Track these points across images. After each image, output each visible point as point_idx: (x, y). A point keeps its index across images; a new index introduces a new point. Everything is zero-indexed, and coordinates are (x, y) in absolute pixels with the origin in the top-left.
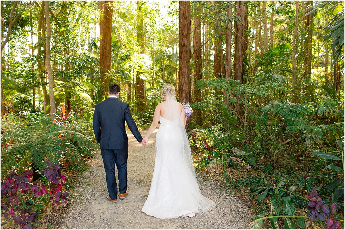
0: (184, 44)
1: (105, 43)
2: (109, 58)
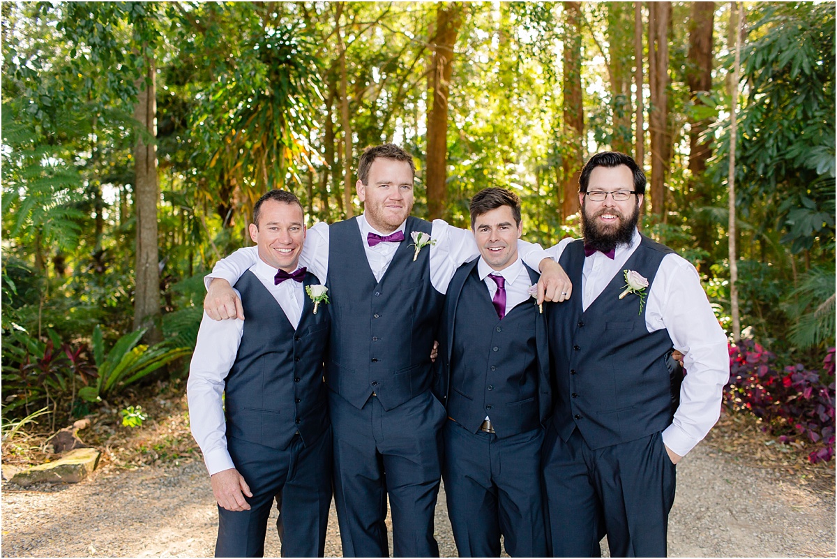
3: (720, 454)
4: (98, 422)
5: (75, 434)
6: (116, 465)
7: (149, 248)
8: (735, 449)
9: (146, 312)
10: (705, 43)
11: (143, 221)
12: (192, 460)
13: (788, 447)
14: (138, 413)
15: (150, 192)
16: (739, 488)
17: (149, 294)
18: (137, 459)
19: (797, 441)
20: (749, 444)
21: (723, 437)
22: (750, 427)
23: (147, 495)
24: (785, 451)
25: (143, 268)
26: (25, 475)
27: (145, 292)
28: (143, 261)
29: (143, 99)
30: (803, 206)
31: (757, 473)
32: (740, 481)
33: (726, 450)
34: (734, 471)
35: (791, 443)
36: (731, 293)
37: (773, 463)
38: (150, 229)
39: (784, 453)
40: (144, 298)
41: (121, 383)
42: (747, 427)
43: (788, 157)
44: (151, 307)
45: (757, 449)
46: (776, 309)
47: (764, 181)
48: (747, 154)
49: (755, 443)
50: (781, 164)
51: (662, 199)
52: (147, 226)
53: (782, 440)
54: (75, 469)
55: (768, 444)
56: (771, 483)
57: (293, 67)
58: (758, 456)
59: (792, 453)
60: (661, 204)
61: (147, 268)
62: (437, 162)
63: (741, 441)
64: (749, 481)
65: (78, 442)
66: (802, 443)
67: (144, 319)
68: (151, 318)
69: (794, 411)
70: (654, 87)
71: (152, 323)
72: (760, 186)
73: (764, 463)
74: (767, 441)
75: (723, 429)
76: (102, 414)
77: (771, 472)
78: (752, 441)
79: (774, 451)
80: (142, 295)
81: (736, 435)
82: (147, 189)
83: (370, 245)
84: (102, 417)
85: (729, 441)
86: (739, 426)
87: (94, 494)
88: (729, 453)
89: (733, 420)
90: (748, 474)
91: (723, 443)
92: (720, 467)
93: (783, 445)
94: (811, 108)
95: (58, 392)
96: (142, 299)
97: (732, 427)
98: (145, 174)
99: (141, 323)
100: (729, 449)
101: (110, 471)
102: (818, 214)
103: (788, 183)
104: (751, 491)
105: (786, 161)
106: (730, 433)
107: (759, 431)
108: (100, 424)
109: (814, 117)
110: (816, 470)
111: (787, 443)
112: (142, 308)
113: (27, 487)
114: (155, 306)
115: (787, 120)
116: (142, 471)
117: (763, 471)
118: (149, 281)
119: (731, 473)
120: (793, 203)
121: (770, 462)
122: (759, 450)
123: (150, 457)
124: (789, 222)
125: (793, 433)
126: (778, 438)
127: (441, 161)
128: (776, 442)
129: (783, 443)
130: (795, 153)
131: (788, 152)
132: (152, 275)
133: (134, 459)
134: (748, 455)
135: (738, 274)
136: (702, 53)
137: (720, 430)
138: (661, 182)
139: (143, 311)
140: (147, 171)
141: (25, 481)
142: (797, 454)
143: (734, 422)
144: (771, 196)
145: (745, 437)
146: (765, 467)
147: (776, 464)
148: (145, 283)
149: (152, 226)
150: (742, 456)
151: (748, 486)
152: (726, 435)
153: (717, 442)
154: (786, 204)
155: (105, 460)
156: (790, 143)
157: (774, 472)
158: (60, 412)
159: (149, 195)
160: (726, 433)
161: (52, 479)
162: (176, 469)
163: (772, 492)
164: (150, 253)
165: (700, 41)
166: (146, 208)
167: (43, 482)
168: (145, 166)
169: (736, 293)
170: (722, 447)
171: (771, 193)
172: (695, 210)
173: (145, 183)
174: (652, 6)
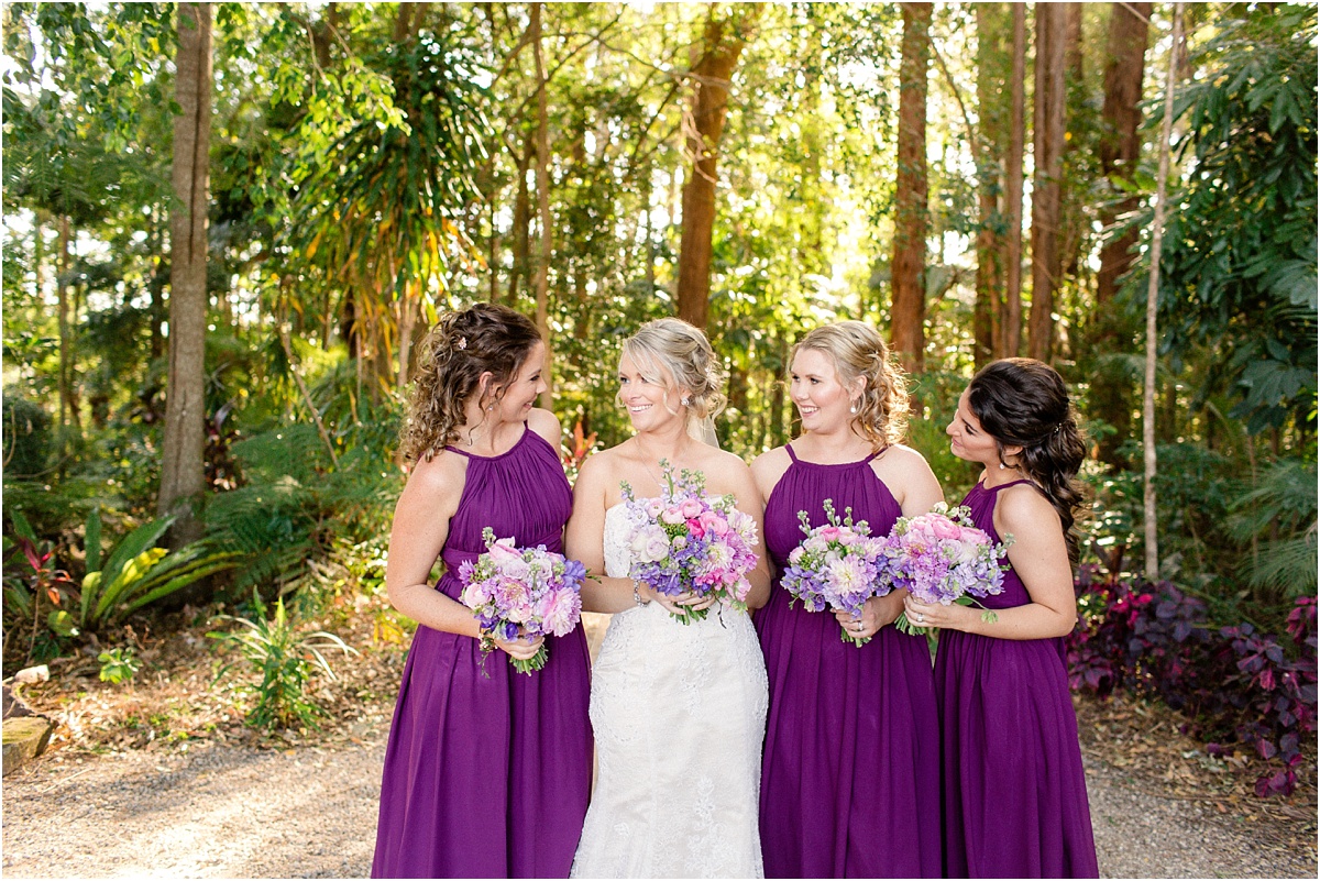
0: (906, 267)
2: (706, 294)
3: (1105, 770)
4: (73, 670)
6: (81, 747)
7: (188, 385)
8: (1131, 761)
9: (179, 490)
10: (1130, 91)
11: (180, 342)
12: (212, 743)
13: (1220, 763)
14: (127, 661)
15: (191, 294)
16: (1129, 833)
17: (185, 460)
18: (119, 737)
19: (1237, 753)
20: (1155, 754)
21: (1114, 739)
22: (1161, 724)
23: (115, 803)
24: (1214, 769)
25: (178, 418)
27: (178, 458)
28: (178, 406)
29: (188, 141)
30: (1270, 357)
31: (1164, 808)
32: (1132, 821)
33: (1116, 764)
34: (1125, 802)
35: (1225, 758)
36: (1146, 496)
37: (1194, 791)
38: (190, 354)
39: (1213, 774)
40: (177, 467)
41: (125, 607)
42: (1157, 723)
43: (1247, 274)
44: (187, 482)
45: (1167, 765)
46: (1222, 525)
47: (1207, 313)
48: (1183, 266)
49: (1166, 754)
50: (1236, 284)
51: (1047, 338)
52: (186, 349)
53: (1211, 750)
55: (1187, 755)
56: (1186, 828)
57: (444, 101)
58: (1169, 776)
59: (1227, 775)
60: (1046, 347)
61: (183, 417)
62: (695, 268)
63: (1143, 748)
64: (1147, 821)
65: (18, 705)
66: (1245, 758)
67: (176, 501)
68: (187, 500)
69: (1235, 700)
70: (1041, 156)
71: (188, 508)
72: (1202, 322)
73: (1178, 790)
74: (1187, 751)
75: (1116, 726)
76: (82, 657)
77: (1186, 806)
78: (1161, 749)
79: (1195, 767)
80: (173, 461)
81: (1136, 737)
82: (189, 288)
84: (82, 662)
85: (1123, 748)
86: (1142, 720)
87: (25, 798)
88: (1120, 769)
89: (1134, 711)
90: (1147, 808)
91: (1112, 751)
92: (1102, 793)
93: (1213, 760)
94: (1291, 193)
95: (16, 616)
96: (172, 468)
97: (1131, 723)
98: (187, 263)
99: (170, 509)
100: (1121, 762)
101: (67, 757)
102: (1292, 370)
103: (1247, 318)
104: (1148, 840)
105: (1244, 281)
106: (1125, 733)
107: (1176, 731)
108: (76, 673)
109: (1294, 209)
110: (1264, 807)
111: (1218, 756)
112: (173, 483)
114: (194, 481)
115: (1249, 212)
116: (121, 759)
117: (1174, 804)
118: (185, 439)
119: (1118, 805)
120: (1254, 352)
121: (1188, 789)
122: (1172, 766)
123: (140, 736)
124: (1245, 382)
125: (1232, 738)
126: (1206, 746)
128: (1202, 752)
129: (1212, 755)
130: (1261, 268)
131: (1248, 267)
132: (192, 430)
133: (113, 738)
134: (1151, 773)
135: (1158, 466)
137: (1110, 727)
138: (1046, 312)
139: (174, 489)
140: (190, 261)
142: (1236, 775)
143: (1135, 716)
144: (1219, 339)
145: (1151, 742)
146: (1178, 798)
147: (1198, 792)
148: (179, 443)
149: (195, 349)
150: (1142, 775)
151: (1145, 830)
152: (1120, 736)
153: (1101, 747)
154: (1243, 354)
155: (62, 738)
156: (1253, 252)
157: (1193, 807)
158: (15, 651)
159: (191, 299)
160: (1119, 732)
162: (179, 757)
163: (1183, 844)
164: (189, 394)
165: (1122, 89)
166: (186, 319)
168: (186, 250)
169: (1153, 496)
170: (1109, 758)
171: (1218, 334)
172: (1101, 359)
173: (185, 278)
174: (1042, 25)
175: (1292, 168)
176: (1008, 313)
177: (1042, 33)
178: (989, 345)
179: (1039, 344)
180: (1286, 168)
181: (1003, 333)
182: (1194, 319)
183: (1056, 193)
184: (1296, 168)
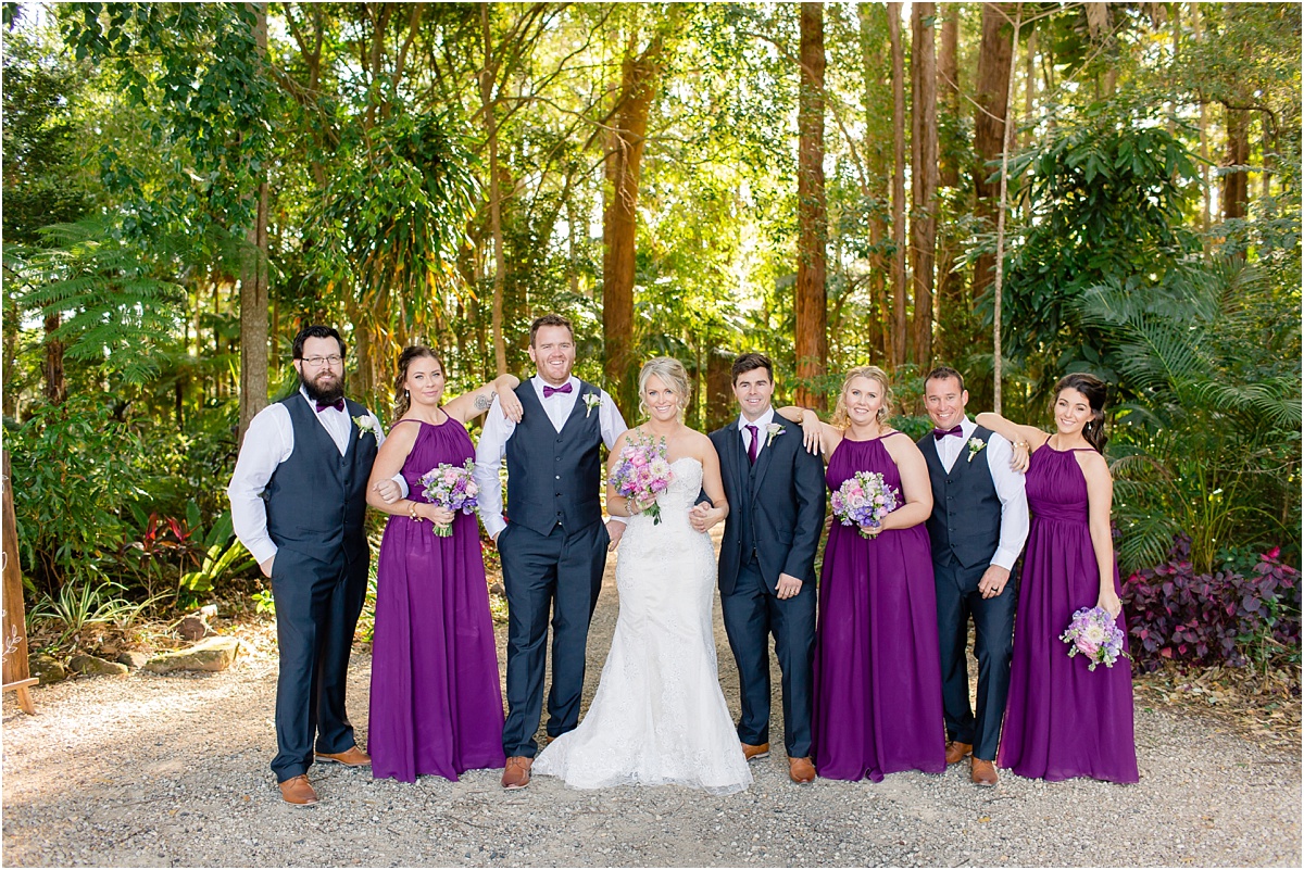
0: (809, 280)
1: (619, 267)
2: (628, 305)
5: (203, 622)
6: (256, 656)
7: (258, 400)
15: (258, 329)
26: (161, 661)
30: (1085, 359)
38: (259, 375)
54: (217, 656)
65: (209, 630)
82: (256, 324)
83: (546, 396)
98: (254, 304)
101: (251, 661)
102: (1100, 369)
109: (1100, 248)
113: (165, 674)
115: (1069, 248)
120: (1074, 355)
127: (626, 279)
136: (992, 138)
138: (927, 319)
140: (256, 302)
141: (161, 668)
149: (262, 372)
154: (1066, 357)
155: (241, 651)
159: (258, 333)
161: (191, 667)
167: (180, 670)
168: (254, 294)
171: (1050, 341)
172: (972, 358)
173: (253, 316)
174: (917, 82)
175: (1098, 215)
176: (896, 322)
177: (917, 88)
178: (881, 349)
179: (922, 348)
180: (1094, 214)
181: (892, 339)
182: (1032, 329)
183: (932, 223)
184: (1102, 215)
